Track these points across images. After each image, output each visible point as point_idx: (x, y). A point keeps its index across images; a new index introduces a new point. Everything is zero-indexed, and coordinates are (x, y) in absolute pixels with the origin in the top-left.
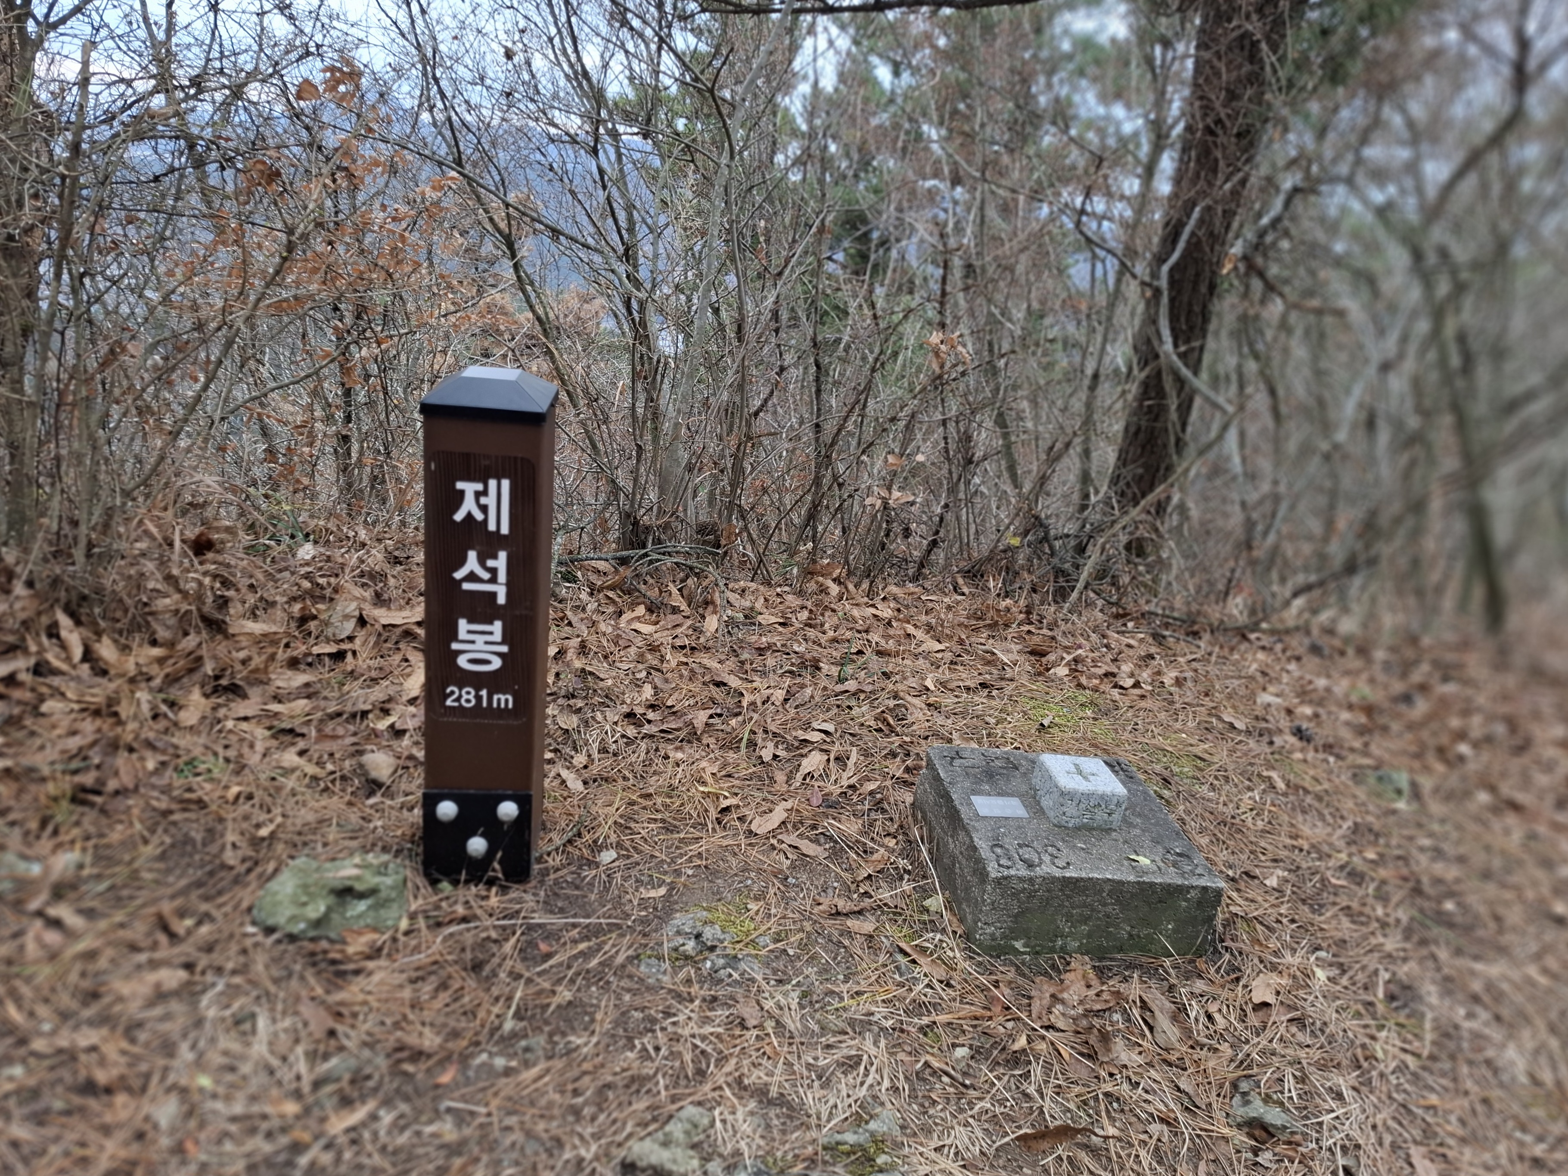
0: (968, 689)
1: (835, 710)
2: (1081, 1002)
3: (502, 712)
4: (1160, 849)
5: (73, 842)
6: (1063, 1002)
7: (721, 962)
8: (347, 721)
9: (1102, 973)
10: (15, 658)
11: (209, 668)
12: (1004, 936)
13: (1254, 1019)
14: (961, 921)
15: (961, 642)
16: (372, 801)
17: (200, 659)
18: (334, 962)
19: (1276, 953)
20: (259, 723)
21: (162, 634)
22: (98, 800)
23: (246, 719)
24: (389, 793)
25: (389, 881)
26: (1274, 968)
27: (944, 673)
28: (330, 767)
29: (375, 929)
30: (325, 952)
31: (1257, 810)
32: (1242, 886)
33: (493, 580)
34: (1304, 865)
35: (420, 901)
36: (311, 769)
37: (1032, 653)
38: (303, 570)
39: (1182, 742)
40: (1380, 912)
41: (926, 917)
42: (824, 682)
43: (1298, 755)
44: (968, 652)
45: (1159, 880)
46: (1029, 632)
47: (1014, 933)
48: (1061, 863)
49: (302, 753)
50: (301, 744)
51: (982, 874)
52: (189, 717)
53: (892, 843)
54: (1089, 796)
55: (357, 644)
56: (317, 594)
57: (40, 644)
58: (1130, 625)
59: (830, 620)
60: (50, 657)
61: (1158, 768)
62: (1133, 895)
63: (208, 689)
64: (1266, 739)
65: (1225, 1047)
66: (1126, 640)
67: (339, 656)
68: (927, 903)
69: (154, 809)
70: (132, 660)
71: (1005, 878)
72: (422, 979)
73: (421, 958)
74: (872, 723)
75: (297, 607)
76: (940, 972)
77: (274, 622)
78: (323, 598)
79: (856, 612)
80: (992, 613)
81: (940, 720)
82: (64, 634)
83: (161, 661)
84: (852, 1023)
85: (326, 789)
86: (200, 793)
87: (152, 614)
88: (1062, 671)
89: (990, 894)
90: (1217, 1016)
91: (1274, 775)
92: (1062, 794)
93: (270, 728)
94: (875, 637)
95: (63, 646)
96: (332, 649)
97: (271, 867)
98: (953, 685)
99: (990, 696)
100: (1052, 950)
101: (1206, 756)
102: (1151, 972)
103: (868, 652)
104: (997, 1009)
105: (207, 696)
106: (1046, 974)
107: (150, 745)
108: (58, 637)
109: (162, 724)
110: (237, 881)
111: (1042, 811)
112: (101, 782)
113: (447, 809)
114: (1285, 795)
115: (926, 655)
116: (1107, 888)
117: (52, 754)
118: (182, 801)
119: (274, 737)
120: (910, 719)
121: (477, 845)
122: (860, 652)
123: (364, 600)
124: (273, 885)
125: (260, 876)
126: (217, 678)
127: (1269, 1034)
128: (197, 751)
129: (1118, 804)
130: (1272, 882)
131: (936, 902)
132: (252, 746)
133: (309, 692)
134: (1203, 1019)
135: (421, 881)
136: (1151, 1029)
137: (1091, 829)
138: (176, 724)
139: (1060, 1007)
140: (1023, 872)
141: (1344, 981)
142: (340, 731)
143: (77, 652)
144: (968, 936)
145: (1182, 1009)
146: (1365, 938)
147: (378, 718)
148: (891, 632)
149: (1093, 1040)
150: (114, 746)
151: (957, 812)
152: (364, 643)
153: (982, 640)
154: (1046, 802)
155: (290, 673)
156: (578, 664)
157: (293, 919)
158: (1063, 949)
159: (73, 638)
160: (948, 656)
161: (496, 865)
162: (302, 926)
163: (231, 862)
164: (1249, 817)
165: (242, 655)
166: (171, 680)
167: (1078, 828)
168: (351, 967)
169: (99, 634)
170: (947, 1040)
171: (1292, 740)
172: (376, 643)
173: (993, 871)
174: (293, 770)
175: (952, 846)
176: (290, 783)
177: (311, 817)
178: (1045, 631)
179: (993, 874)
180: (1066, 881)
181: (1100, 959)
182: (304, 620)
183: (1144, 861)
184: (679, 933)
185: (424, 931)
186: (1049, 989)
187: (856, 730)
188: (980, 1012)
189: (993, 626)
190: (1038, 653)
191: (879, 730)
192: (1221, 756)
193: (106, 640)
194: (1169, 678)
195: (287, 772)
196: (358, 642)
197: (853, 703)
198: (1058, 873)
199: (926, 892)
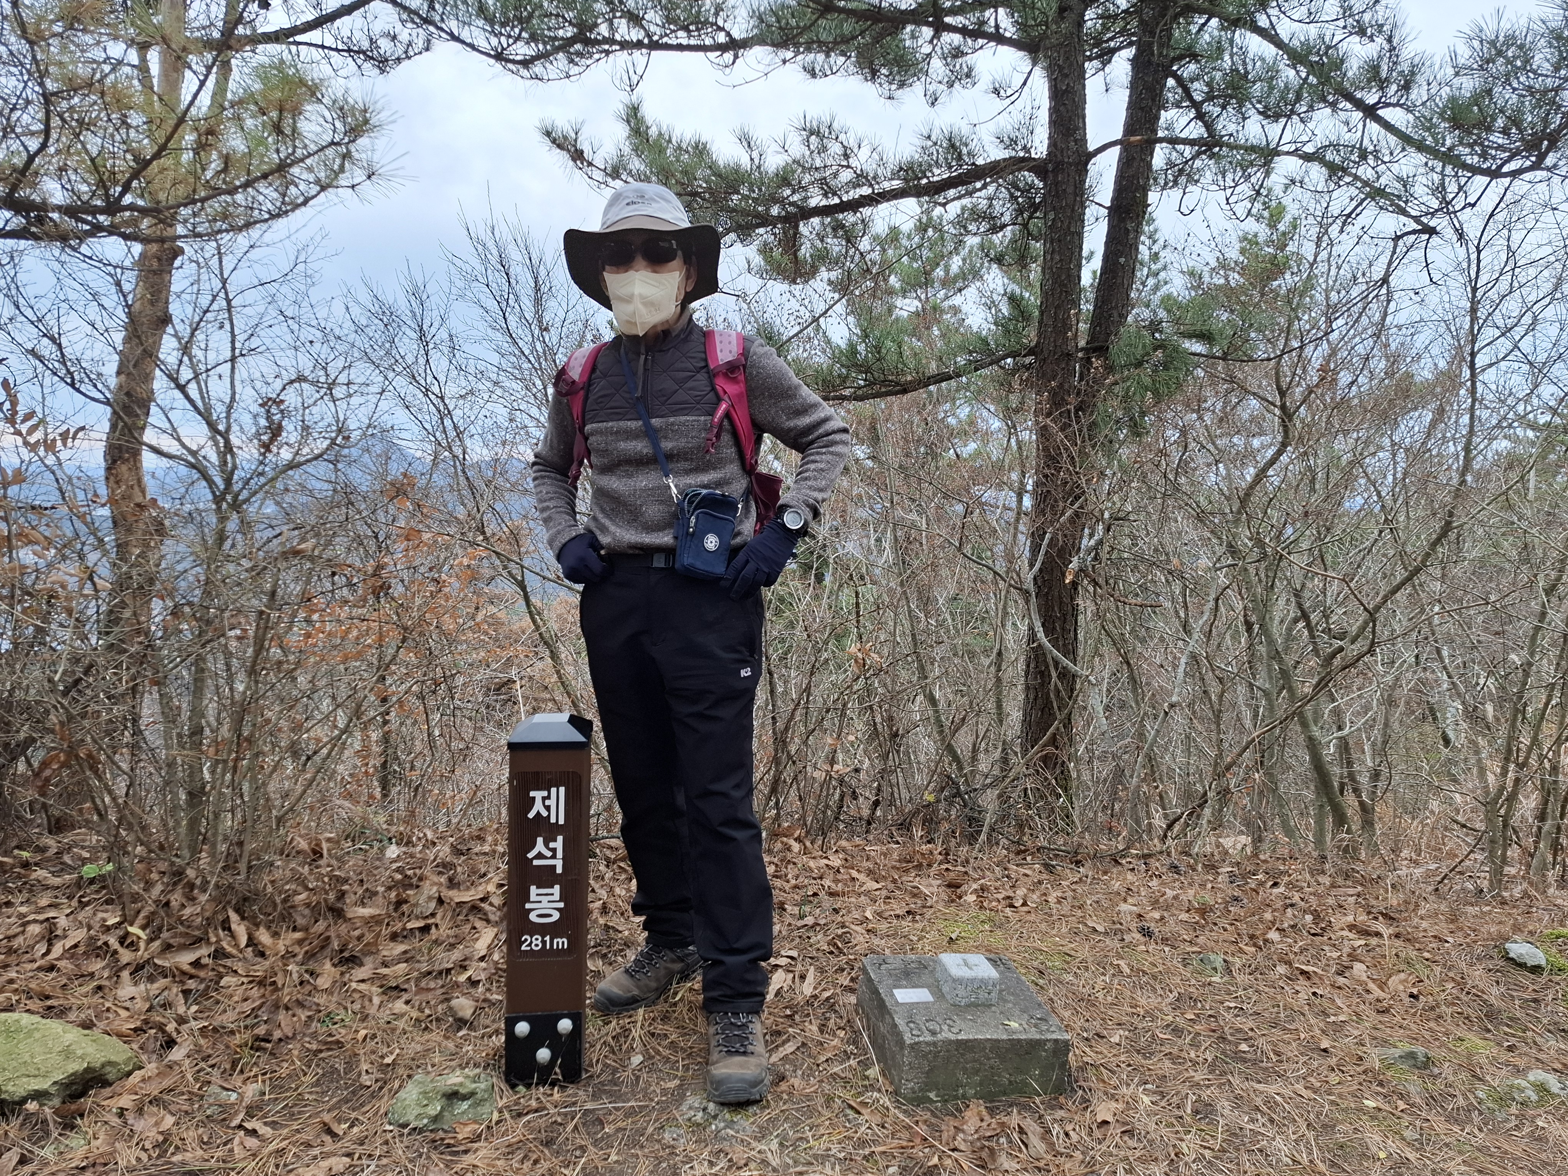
0: (897, 916)
1: (798, 940)
2: (976, 1131)
3: (560, 952)
4: (1026, 1016)
5: (256, 1076)
6: (963, 1131)
7: (722, 1125)
8: (436, 978)
9: (992, 1111)
10: (199, 947)
11: (336, 945)
12: (921, 1090)
13: (1097, 1134)
14: (891, 1083)
15: (894, 881)
16: (460, 1034)
17: (328, 938)
18: (449, 1146)
19: (1115, 1088)
20: (372, 984)
21: (300, 921)
22: (269, 1046)
23: (363, 981)
24: (472, 1028)
25: (483, 1086)
26: (1113, 1097)
27: (880, 906)
28: (427, 1012)
29: (475, 1122)
30: (442, 1139)
31: (1107, 989)
32: (1093, 1043)
33: (554, 857)
34: (1140, 1026)
35: (505, 1100)
36: (415, 1014)
37: (949, 886)
38: (395, 866)
39: (1055, 944)
40: (1193, 1055)
41: (866, 1083)
42: (788, 919)
43: (1143, 948)
44: (899, 888)
45: (1023, 1037)
46: (947, 869)
47: (928, 1086)
48: (955, 1030)
49: (407, 1002)
50: (406, 996)
51: (901, 1043)
52: (323, 982)
53: (842, 1034)
54: (973, 980)
55: (438, 919)
56: (407, 883)
57: (217, 936)
58: (1029, 858)
59: (791, 872)
60: (224, 944)
61: (1035, 964)
62: (1007, 1050)
63: (336, 960)
64: (1119, 937)
65: (1078, 1155)
66: (1022, 871)
67: (426, 929)
68: (867, 1073)
69: (308, 1050)
70: (281, 942)
71: (916, 1043)
72: (512, 1153)
73: (510, 1138)
74: (825, 947)
75: (393, 894)
76: (877, 1119)
77: (378, 906)
78: (411, 886)
79: (812, 864)
80: (918, 856)
81: (876, 941)
82: (234, 926)
83: (300, 942)
84: (815, 1156)
85: (426, 1028)
86: (338, 1037)
87: (293, 907)
88: (971, 898)
89: (907, 1058)
90: (1072, 1133)
91: (1122, 963)
92: (954, 980)
93: (381, 987)
94: (827, 882)
95: (233, 935)
96: (421, 924)
97: (396, 1085)
98: (886, 914)
99: (914, 921)
100: (956, 1098)
101: (1073, 953)
102: (1024, 1108)
103: (822, 894)
104: (918, 1141)
105: (334, 965)
106: (953, 1114)
107: (300, 1004)
108: (229, 929)
109: (308, 988)
110: (373, 1096)
111: (943, 996)
112: (269, 1033)
113: (523, 1028)
114: (1129, 977)
115: (867, 893)
116: (988, 1045)
117: (231, 1016)
118: (326, 1043)
119: (384, 993)
120: (854, 942)
121: (543, 1054)
122: (815, 894)
123: (441, 884)
124: (402, 1094)
125: (390, 1090)
126: (342, 951)
127: (1107, 1142)
128: (332, 1007)
129: (994, 985)
130: (1115, 1039)
131: (874, 1072)
132: (371, 1000)
133: (407, 957)
134: (1062, 1135)
135: (503, 1086)
136: (1026, 1146)
137: (976, 1005)
138: (315, 988)
139: (961, 1135)
140: (929, 1038)
141: (1163, 1104)
142: (432, 985)
143: (243, 940)
144: (896, 1093)
145: (1049, 1132)
146: (1180, 1073)
147: (459, 974)
148: (839, 877)
149: (985, 1154)
150: (276, 1007)
151: (883, 1001)
152: (443, 918)
153: (911, 879)
154: (945, 989)
155: (392, 944)
156: (602, 921)
157: (419, 1116)
158: (964, 1096)
159: (240, 930)
160: (884, 893)
161: (557, 1070)
162: (425, 1121)
163: (368, 1083)
164: (1100, 995)
165: (357, 933)
166: (310, 956)
167: (968, 1006)
168: (462, 1148)
169: (257, 925)
170: (882, 1163)
171: (1138, 936)
172: (452, 917)
173: (908, 1039)
174: (402, 1015)
175: (883, 1029)
176: (401, 1024)
177: (419, 1048)
178: (960, 868)
179: (908, 1042)
180: (959, 1042)
181: (991, 1101)
182: (399, 903)
183: (1014, 1025)
184: (690, 1108)
185: (510, 1121)
186: (953, 1122)
187: (815, 954)
188: (905, 1144)
189: (919, 866)
190: (953, 886)
191: (831, 953)
192: (1084, 952)
193: (262, 930)
194: (1052, 899)
195: (398, 1016)
196: (439, 916)
197: (811, 934)
198: (953, 1037)
199: (865, 1064)
